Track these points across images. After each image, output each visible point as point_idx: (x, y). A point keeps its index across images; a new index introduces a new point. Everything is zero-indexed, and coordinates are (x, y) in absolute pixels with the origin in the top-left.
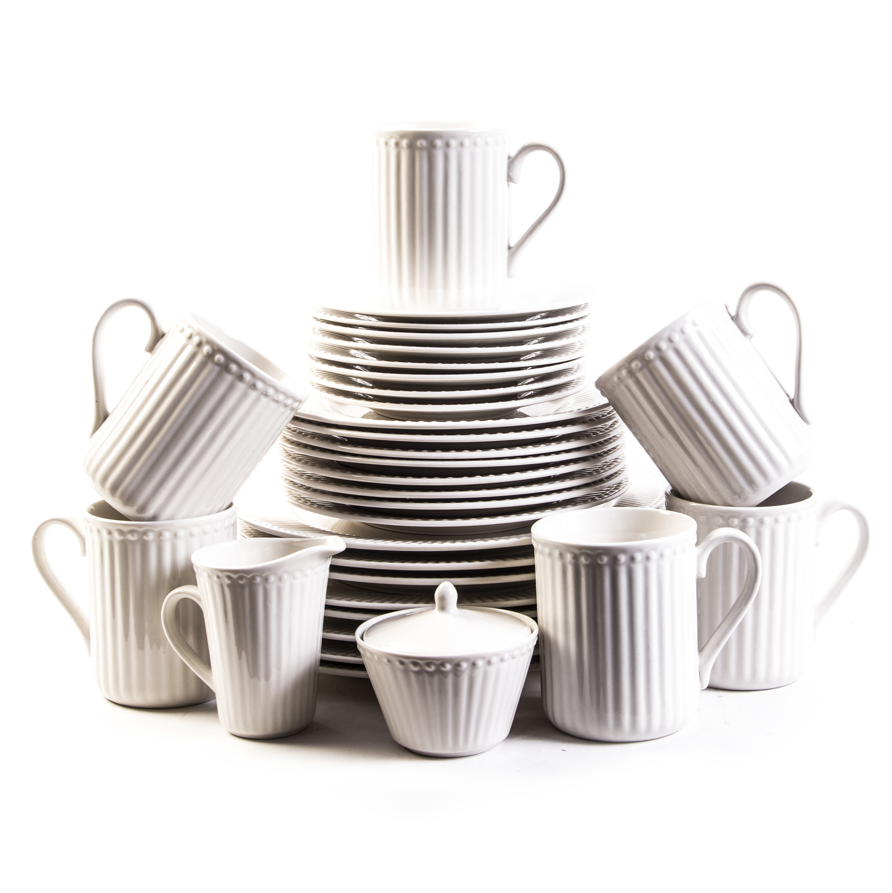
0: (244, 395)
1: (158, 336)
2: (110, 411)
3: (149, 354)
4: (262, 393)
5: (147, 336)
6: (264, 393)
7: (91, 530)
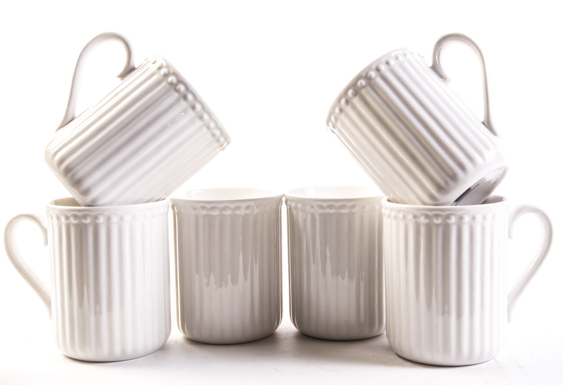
0: (192, 122)
1: (129, 70)
2: (76, 116)
3: (119, 79)
4: (206, 125)
5: (121, 67)
6: (207, 125)
7: (52, 218)
